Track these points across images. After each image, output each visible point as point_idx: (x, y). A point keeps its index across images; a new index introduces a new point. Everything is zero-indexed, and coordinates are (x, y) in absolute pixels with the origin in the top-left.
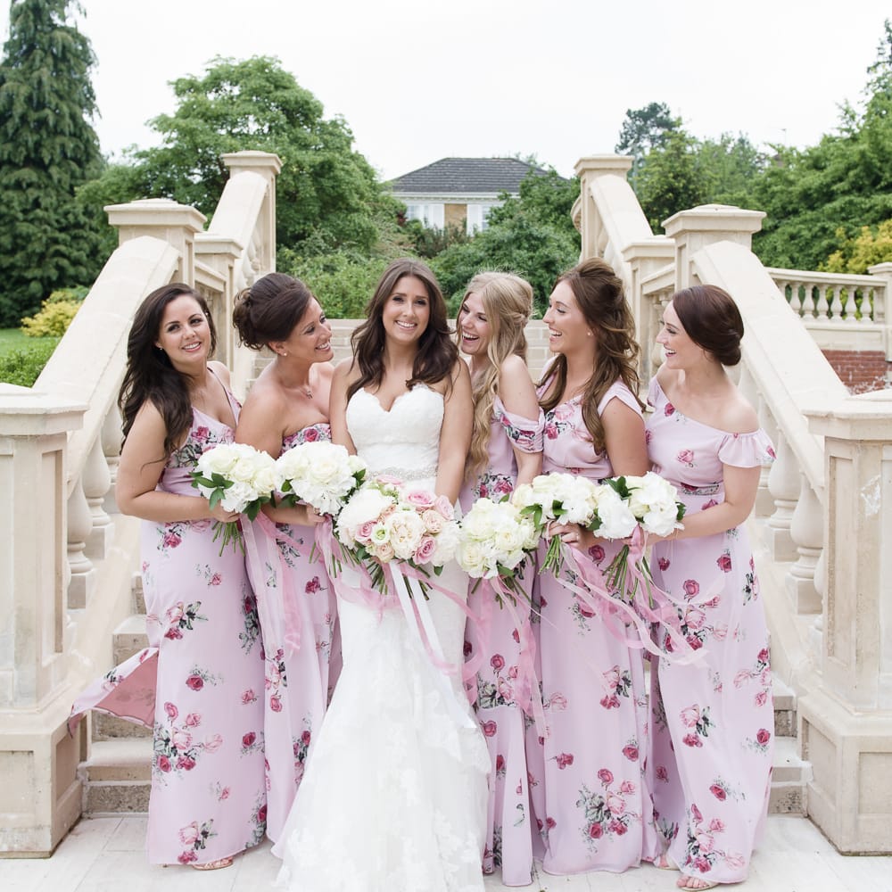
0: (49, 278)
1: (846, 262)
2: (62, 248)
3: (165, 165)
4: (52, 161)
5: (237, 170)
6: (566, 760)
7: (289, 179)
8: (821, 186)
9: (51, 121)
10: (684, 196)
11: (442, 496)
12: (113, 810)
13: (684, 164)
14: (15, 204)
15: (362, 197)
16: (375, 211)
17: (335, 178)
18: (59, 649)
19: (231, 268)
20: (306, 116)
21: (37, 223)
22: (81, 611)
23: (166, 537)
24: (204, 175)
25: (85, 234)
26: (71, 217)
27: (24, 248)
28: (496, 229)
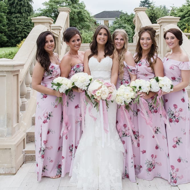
0: (23, 36)
1: (188, 31)
2: (25, 30)
3: (46, 12)
4: (23, 12)
5: (61, 11)
6: (144, 152)
7: (72, 15)
8: (183, 15)
9: (23, 4)
10: (154, 18)
11: (112, 84)
12: (31, 161)
13: (154, 11)
14: (16, 21)
15: (87, 19)
16: (90, 22)
17: (82, 15)
18: (18, 122)
19: (60, 32)
20: (75, 2)
21: (20, 25)
22: (24, 112)
23: (44, 96)
24: (55, 15)
25: (30, 27)
26: (27, 24)
27: (17, 30)
28: (115, 25)
